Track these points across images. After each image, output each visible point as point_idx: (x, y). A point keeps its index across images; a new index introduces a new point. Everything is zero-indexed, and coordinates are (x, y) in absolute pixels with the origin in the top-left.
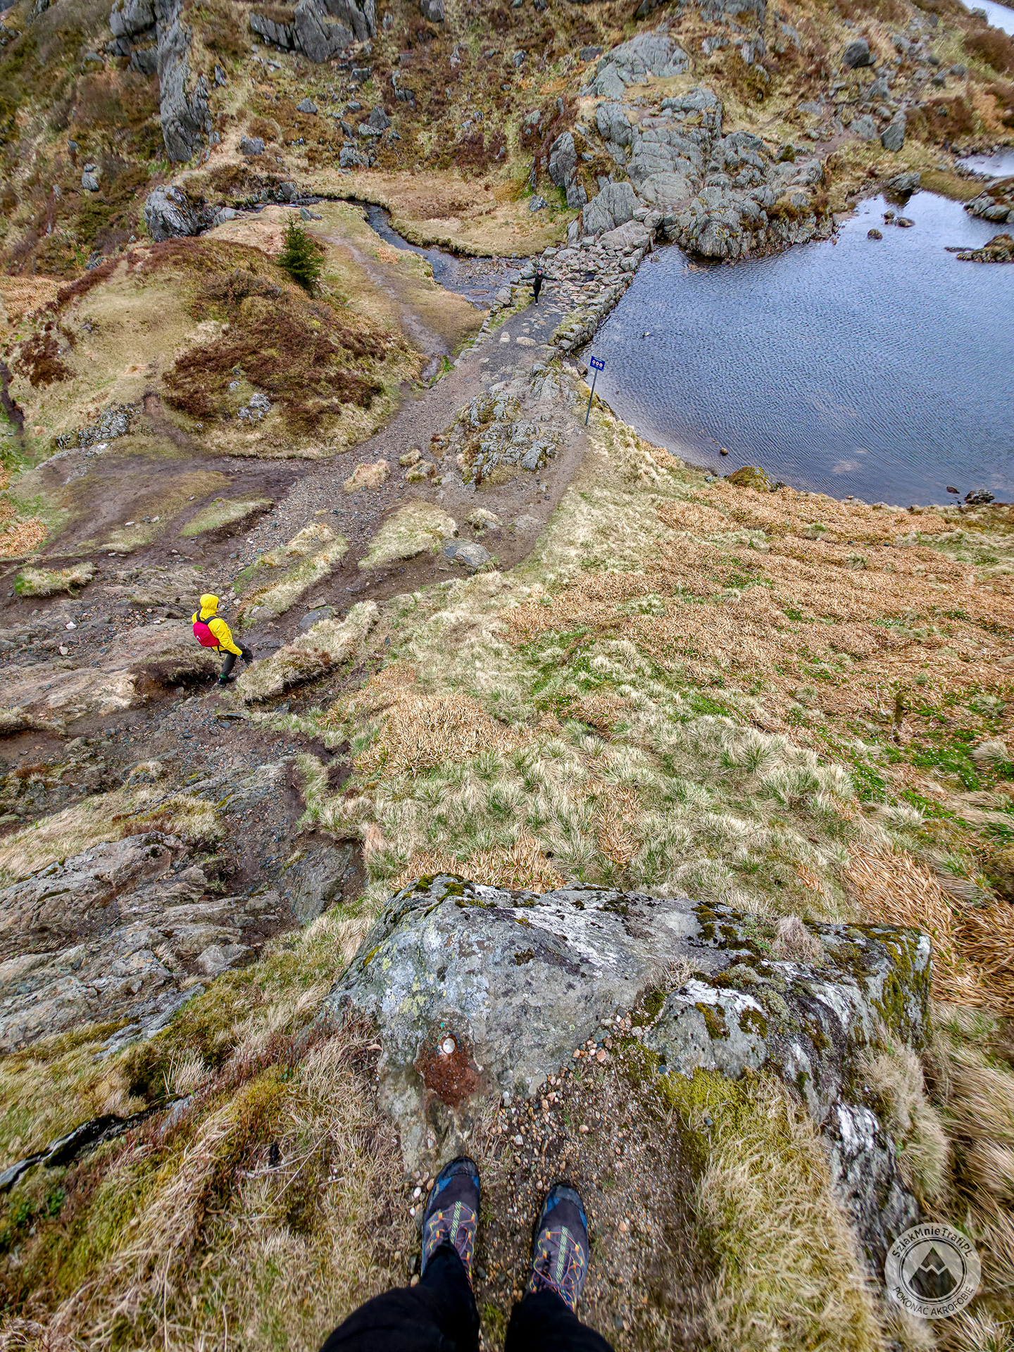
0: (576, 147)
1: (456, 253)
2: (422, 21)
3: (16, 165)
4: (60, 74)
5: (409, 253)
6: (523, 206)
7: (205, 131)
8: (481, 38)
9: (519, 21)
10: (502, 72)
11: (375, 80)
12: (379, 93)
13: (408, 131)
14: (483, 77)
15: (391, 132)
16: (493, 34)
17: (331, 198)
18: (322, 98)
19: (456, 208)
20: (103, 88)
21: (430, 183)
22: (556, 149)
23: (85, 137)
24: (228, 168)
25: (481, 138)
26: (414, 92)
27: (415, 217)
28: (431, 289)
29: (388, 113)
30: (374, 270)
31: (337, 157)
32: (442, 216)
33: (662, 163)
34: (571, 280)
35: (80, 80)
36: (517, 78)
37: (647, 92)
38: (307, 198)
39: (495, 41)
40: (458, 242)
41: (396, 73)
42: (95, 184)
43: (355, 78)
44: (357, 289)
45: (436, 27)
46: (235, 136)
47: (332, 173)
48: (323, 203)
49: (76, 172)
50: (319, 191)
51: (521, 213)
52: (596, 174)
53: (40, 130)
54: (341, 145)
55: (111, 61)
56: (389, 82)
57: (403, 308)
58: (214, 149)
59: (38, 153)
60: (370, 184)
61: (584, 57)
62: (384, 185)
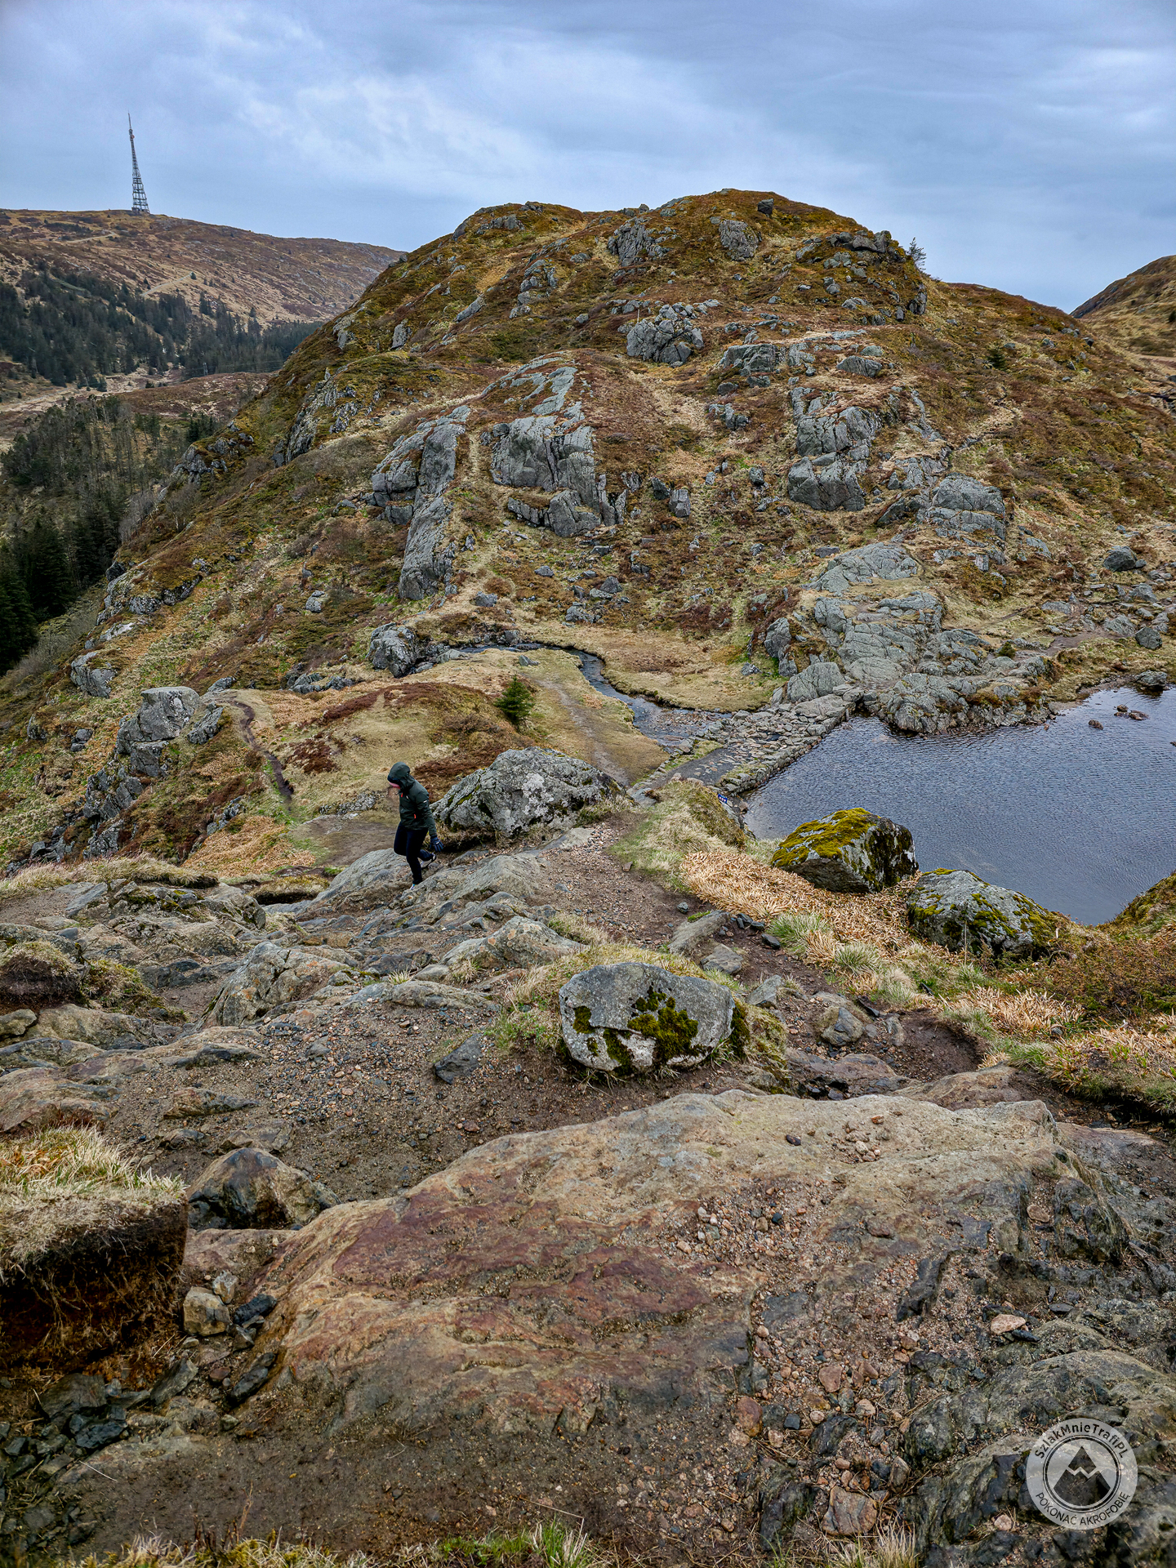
0: (791, 631)
1: (661, 703)
2: (668, 516)
3: (241, 580)
4: (311, 512)
5: (614, 699)
6: (736, 669)
7: (443, 580)
8: (723, 530)
9: (762, 521)
10: (738, 558)
11: (615, 555)
12: (616, 566)
13: (638, 597)
14: (720, 560)
15: (621, 596)
16: (734, 528)
17: (551, 646)
18: (561, 565)
19: (671, 665)
20: (348, 529)
21: (650, 641)
22: (772, 629)
23: (321, 568)
24: (459, 615)
25: (708, 609)
26: (650, 568)
27: (628, 668)
28: (627, 732)
29: (621, 581)
30: (578, 712)
31: (564, 613)
32: (655, 670)
33: (873, 650)
34: (756, 738)
35: (330, 520)
36: (753, 564)
37: (870, 591)
38: (528, 644)
39: (735, 534)
40: (664, 694)
41: (635, 552)
42: (318, 606)
43: (595, 552)
44: (558, 727)
45: (680, 521)
46: (470, 590)
47: (556, 625)
48: (542, 651)
49: (303, 594)
50: (540, 639)
51: (733, 674)
52: (808, 653)
53: (276, 555)
54: (570, 604)
55: (362, 509)
56: (628, 557)
57: (596, 745)
58: (450, 598)
59: (268, 573)
60: (590, 637)
61: (820, 554)
62: (604, 639)
